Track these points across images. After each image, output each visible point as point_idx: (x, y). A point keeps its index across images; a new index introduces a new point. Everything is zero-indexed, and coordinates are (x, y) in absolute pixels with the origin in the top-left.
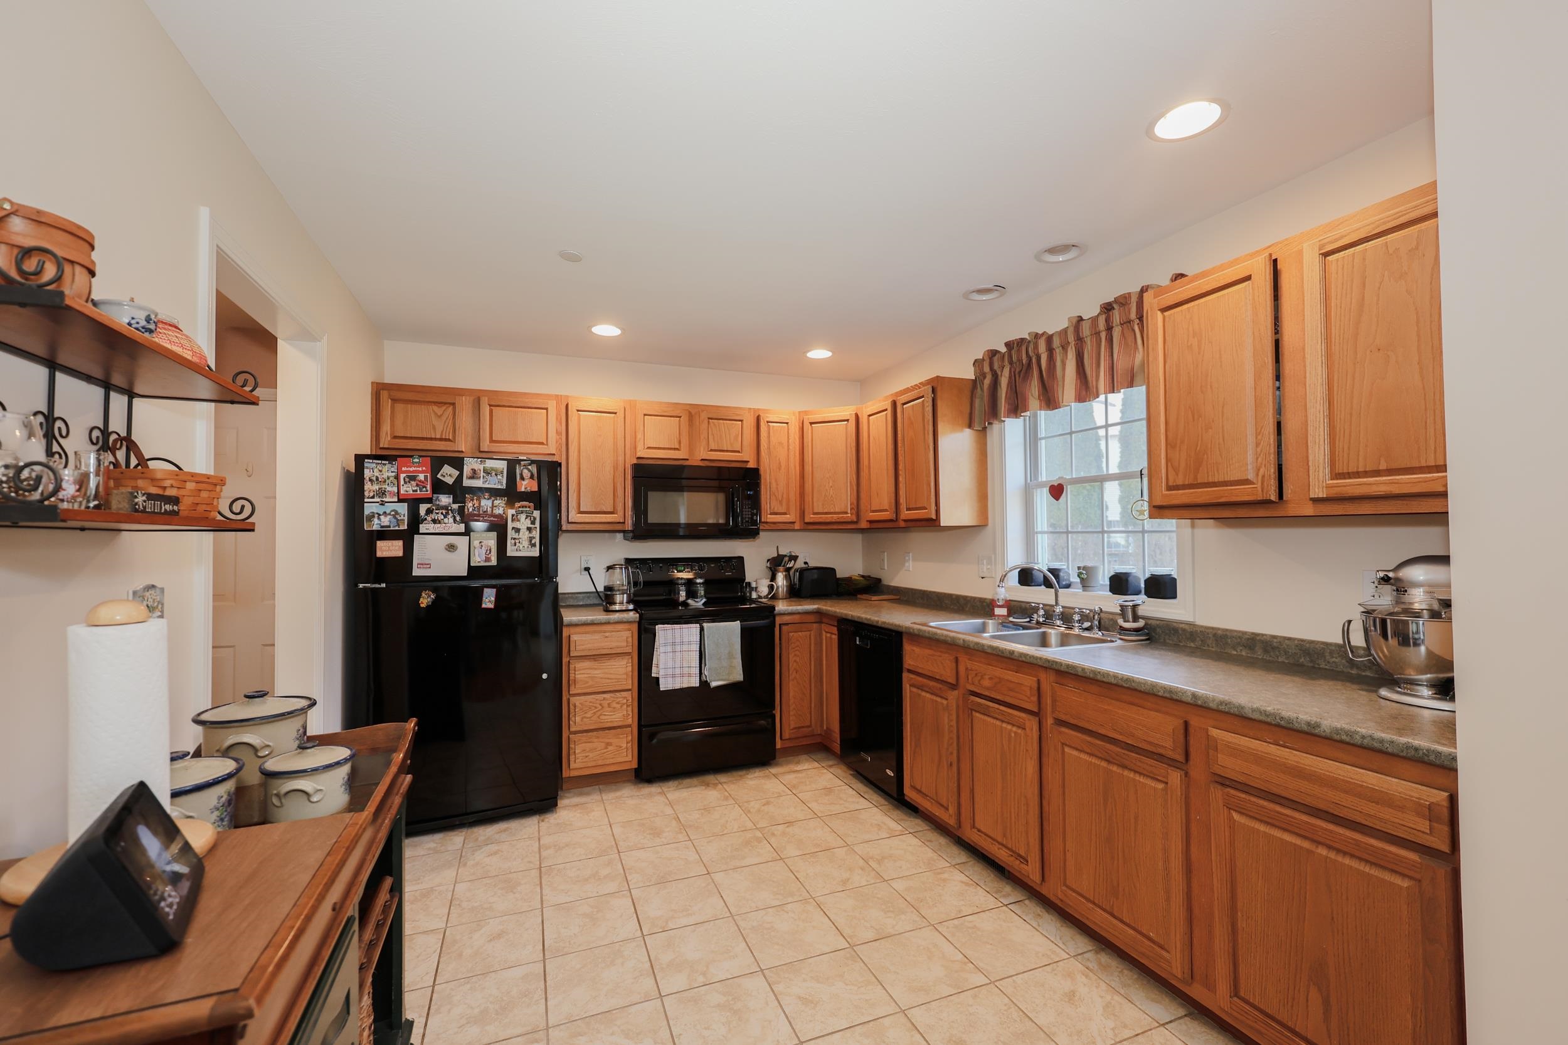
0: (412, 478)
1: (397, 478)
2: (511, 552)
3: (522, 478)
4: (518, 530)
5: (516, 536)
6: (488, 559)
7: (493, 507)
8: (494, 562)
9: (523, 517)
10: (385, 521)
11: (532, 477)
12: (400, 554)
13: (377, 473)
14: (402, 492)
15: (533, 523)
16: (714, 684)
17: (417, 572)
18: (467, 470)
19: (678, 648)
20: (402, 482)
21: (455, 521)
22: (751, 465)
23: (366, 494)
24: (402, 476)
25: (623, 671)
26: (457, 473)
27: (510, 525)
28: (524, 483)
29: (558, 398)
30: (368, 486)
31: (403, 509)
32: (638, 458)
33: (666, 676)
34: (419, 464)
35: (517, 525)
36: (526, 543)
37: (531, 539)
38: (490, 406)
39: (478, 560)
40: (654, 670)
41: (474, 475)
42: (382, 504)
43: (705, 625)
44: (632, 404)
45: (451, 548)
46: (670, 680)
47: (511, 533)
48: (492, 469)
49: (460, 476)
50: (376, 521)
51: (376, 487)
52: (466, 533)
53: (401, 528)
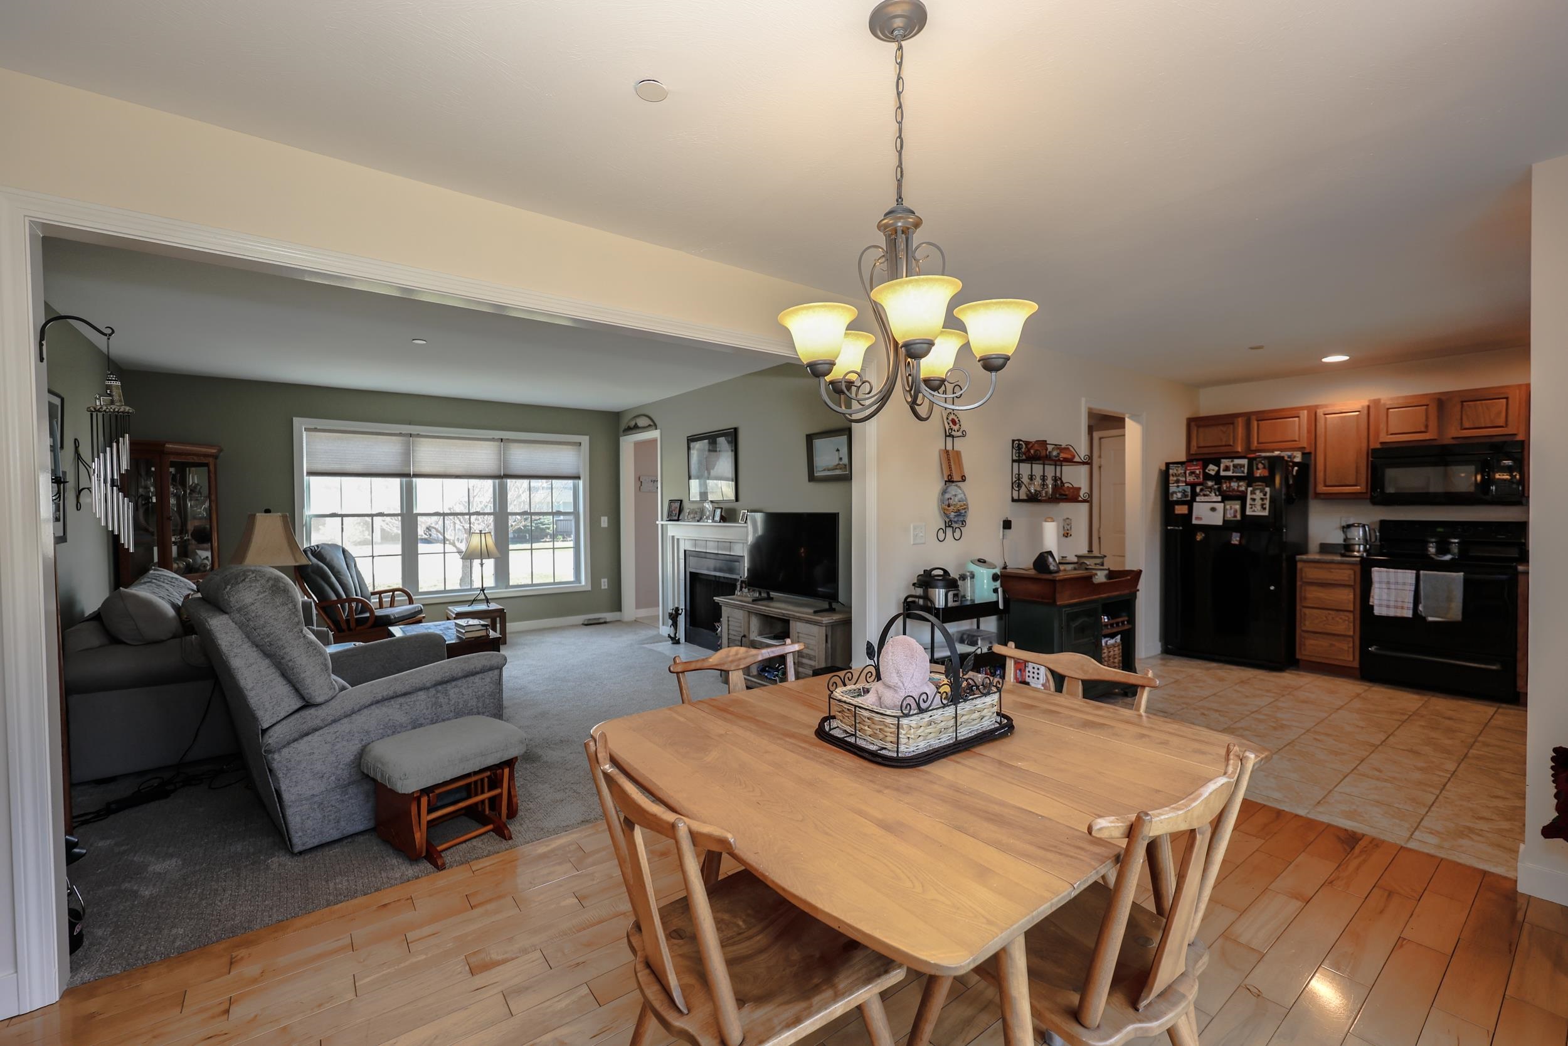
0: (1192, 473)
1: (1185, 473)
2: (1249, 512)
3: (1257, 469)
4: (1254, 500)
5: (1253, 503)
6: (1235, 516)
7: (1238, 486)
8: (1239, 517)
9: (1259, 491)
10: (1179, 495)
11: (1264, 468)
12: (1185, 512)
13: (1175, 471)
14: (1188, 480)
15: (1265, 495)
16: (1430, 619)
17: (1194, 522)
18: (1222, 466)
19: (1393, 587)
20: (1187, 475)
21: (1216, 495)
23: (1171, 482)
24: (1188, 472)
25: (1347, 597)
26: (1216, 468)
27: (1249, 497)
28: (1259, 471)
29: (1308, 408)
30: (1171, 478)
31: (1188, 489)
32: (1381, 443)
33: (1380, 605)
34: (1196, 465)
35: (1254, 496)
36: (1259, 507)
37: (1262, 505)
38: (1258, 421)
39: (1229, 516)
40: (1371, 600)
41: (1227, 469)
42: (1178, 486)
43: (1422, 572)
44: (1377, 402)
45: (1213, 509)
46: (1385, 610)
47: (1249, 501)
48: (1238, 465)
49: (1218, 471)
50: (1175, 495)
51: (1175, 478)
52: (1222, 501)
53: (1187, 499)
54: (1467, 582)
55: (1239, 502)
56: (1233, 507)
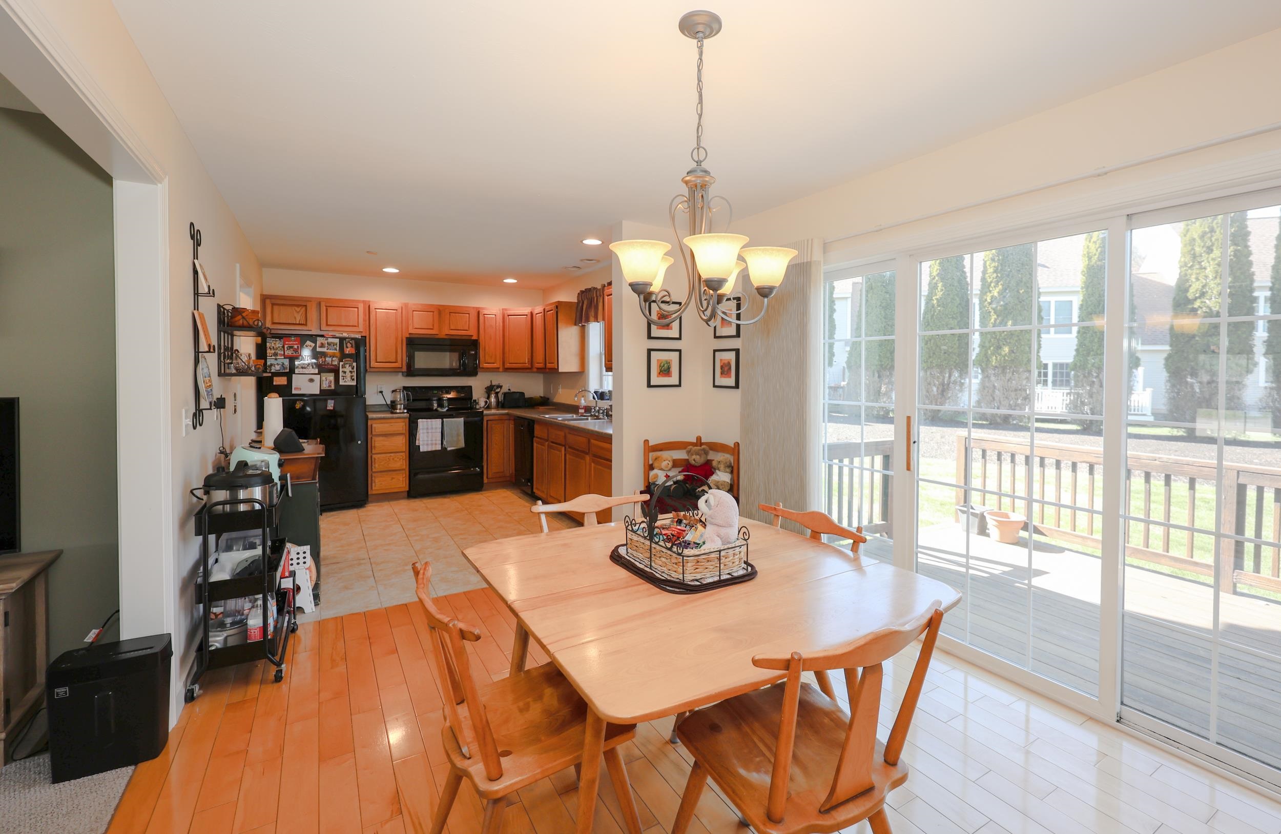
0: (290, 347)
1: (283, 347)
2: (342, 383)
3: (347, 347)
4: (345, 372)
5: (344, 375)
6: (330, 386)
7: (332, 361)
8: (333, 387)
9: (347, 366)
10: (278, 368)
11: (352, 347)
12: (286, 383)
13: (273, 345)
14: (286, 354)
15: (353, 368)
16: (449, 449)
17: (294, 392)
18: (318, 343)
19: (430, 431)
20: (286, 349)
21: (313, 367)
22: (474, 338)
23: (268, 355)
24: (286, 346)
25: (401, 442)
26: (313, 345)
27: (341, 370)
28: (348, 349)
29: (364, 302)
30: (268, 351)
31: (287, 362)
32: (410, 334)
33: (423, 445)
34: (295, 341)
35: (345, 370)
36: (349, 379)
37: (352, 376)
38: (326, 306)
39: (325, 386)
40: (417, 442)
41: (322, 346)
42: (276, 359)
43: (444, 419)
44: (406, 305)
45: (311, 380)
46: (426, 447)
47: (341, 374)
48: (332, 343)
49: (315, 346)
50: (273, 367)
51: (273, 351)
52: (319, 373)
53: (286, 371)
54: (465, 423)
55: (333, 374)
56: (328, 378)
